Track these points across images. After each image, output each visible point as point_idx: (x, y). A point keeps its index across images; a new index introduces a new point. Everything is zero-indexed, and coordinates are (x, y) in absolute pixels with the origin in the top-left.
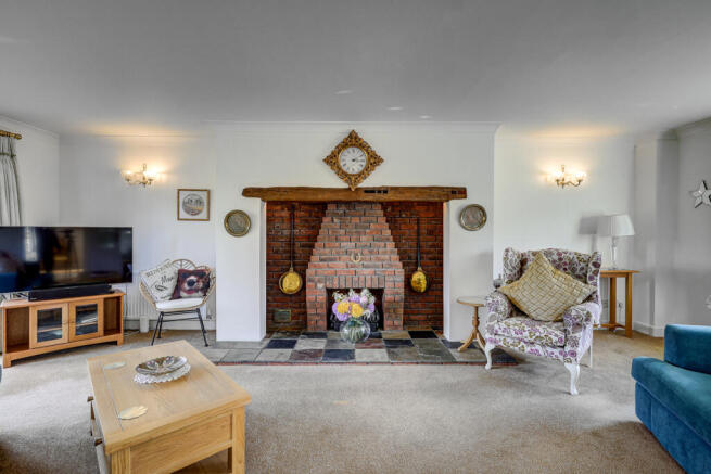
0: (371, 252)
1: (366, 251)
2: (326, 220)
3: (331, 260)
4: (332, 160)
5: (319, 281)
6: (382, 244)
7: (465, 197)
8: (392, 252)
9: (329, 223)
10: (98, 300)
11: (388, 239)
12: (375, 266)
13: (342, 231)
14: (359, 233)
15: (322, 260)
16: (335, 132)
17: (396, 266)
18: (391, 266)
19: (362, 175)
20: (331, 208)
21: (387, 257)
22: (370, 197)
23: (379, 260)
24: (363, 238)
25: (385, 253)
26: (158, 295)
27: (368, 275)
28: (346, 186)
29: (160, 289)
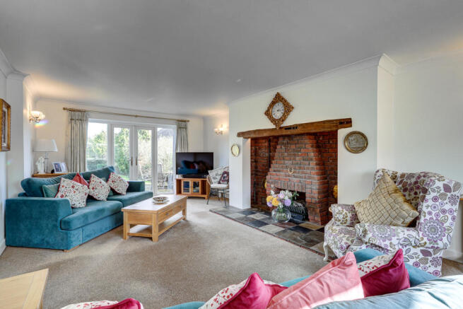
0: (300, 168)
1: (297, 167)
2: (278, 147)
3: (279, 171)
4: (268, 113)
5: (272, 183)
6: (307, 162)
7: (351, 126)
8: (313, 168)
9: (280, 149)
10: (199, 180)
11: (312, 160)
12: (300, 177)
13: (286, 154)
14: (295, 155)
15: (274, 171)
16: (269, 96)
17: (314, 178)
18: (310, 178)
19: (283, 119)
20: (281, 140)
21: (309, 171)
22: (289, 132)
23: (303, 173)
24: (297, 158)
25: (308, 169)
26: (213, 181)
27: (296, 183)
28: (274, 127)
29: (214, 178)
